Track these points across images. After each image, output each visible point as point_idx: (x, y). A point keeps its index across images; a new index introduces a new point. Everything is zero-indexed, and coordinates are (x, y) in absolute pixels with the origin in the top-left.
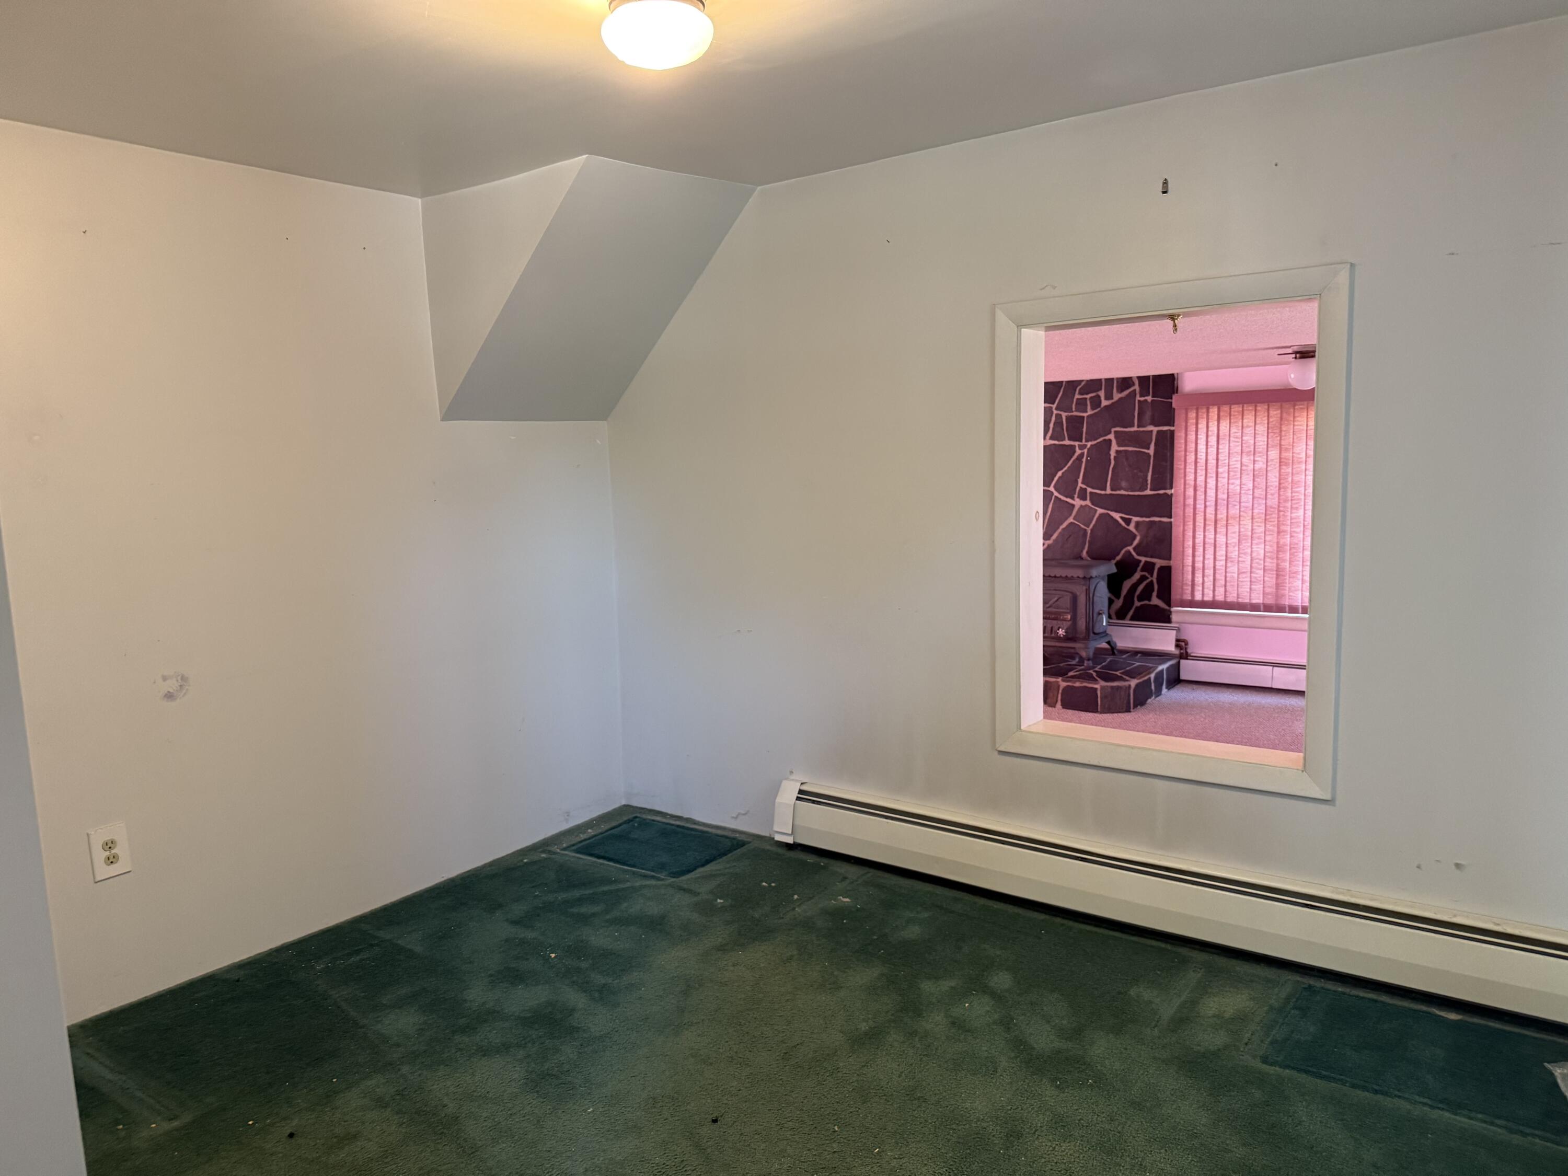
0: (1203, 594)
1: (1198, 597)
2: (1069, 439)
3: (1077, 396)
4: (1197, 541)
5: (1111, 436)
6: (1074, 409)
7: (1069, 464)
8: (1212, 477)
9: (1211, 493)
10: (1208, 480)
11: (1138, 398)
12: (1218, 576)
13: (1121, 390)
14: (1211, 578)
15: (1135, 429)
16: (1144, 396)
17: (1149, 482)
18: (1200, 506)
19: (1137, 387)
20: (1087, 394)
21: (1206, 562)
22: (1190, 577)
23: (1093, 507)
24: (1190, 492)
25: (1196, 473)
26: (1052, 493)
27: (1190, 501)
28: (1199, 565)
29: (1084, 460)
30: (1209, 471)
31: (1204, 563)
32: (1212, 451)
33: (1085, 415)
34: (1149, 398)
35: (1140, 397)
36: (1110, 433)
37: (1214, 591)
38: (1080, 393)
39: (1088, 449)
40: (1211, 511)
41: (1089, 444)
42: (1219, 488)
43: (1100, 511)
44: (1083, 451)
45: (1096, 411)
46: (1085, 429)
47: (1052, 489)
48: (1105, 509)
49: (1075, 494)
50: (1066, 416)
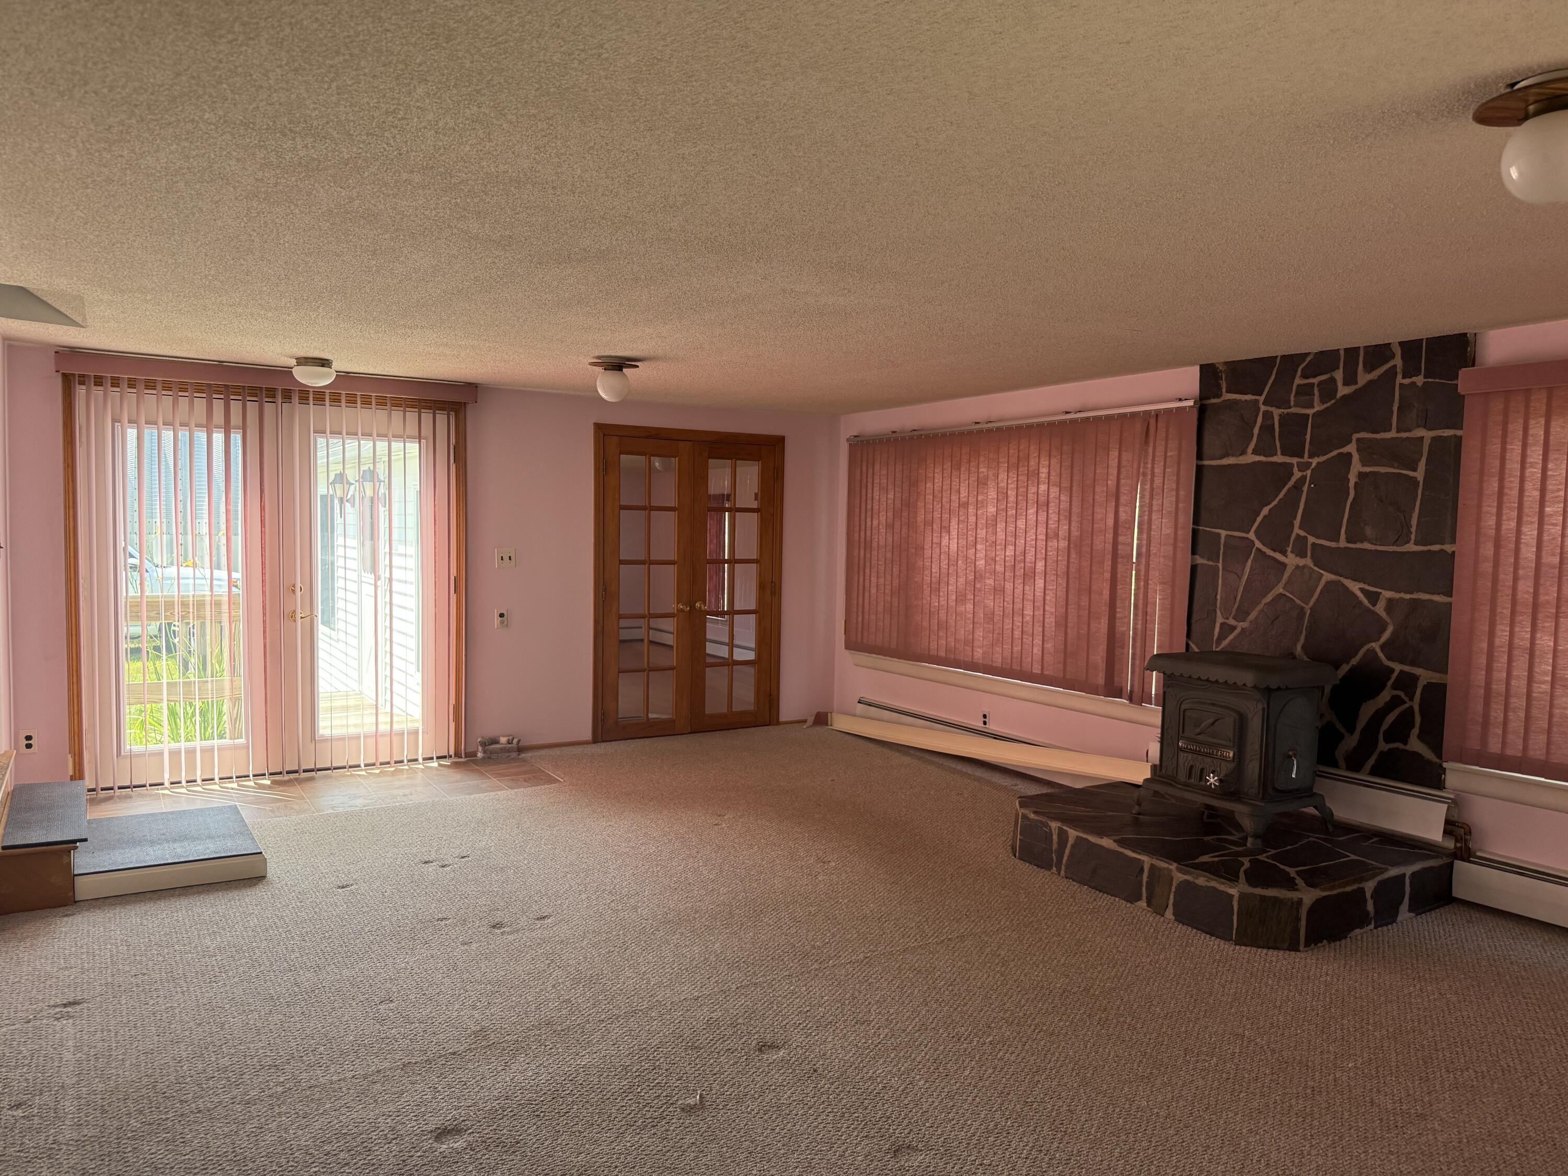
0: (1504, 743)
1: (1494, 746)
2: (1283, 454)
3: (1298, 381)
4: (1497, 641)
5: (1351, 448)
6: (1292, 403)
7: (1281, 495)
8: (1532, 523)
9: (1528, 553)
10: (1525, 529)
11: (1399, 379)
12: (1535, 712)
13: (1369, 368)
14: (1522, 714)
15: (1392, 434)
16: (1410, 378)
17: (1413, 529)
18: (1506, 578)
19: (1398, 361)
20: (1315, 376)
21: (1513, 682)
22: (1480, 708)
23: (1316, 569)
24: (1488, 550)
25: (1499, 515)
26: (1253, 541)
27: (1487, 567)
28: (1499, 687)
30: (1526, 510)
31: (1508, 684)
32: (1534, 472)
33: (1310, 412)
34: (1419, 380)
35: (1404, 378)
36: (1350, 442)
37: (1526, 739)
38: (1304, 376)
39: (1312, 470)
40: (1525, 587)
41: (1315, 461)
42: (1545, 544)
43: (1328, 576)
44: (1304, 473)
45: (1329, 404)
46: (1308, 437)
47: (1252, 535)
48: (1335, 574)
49: (1288, 546)
50: (1280, 415)
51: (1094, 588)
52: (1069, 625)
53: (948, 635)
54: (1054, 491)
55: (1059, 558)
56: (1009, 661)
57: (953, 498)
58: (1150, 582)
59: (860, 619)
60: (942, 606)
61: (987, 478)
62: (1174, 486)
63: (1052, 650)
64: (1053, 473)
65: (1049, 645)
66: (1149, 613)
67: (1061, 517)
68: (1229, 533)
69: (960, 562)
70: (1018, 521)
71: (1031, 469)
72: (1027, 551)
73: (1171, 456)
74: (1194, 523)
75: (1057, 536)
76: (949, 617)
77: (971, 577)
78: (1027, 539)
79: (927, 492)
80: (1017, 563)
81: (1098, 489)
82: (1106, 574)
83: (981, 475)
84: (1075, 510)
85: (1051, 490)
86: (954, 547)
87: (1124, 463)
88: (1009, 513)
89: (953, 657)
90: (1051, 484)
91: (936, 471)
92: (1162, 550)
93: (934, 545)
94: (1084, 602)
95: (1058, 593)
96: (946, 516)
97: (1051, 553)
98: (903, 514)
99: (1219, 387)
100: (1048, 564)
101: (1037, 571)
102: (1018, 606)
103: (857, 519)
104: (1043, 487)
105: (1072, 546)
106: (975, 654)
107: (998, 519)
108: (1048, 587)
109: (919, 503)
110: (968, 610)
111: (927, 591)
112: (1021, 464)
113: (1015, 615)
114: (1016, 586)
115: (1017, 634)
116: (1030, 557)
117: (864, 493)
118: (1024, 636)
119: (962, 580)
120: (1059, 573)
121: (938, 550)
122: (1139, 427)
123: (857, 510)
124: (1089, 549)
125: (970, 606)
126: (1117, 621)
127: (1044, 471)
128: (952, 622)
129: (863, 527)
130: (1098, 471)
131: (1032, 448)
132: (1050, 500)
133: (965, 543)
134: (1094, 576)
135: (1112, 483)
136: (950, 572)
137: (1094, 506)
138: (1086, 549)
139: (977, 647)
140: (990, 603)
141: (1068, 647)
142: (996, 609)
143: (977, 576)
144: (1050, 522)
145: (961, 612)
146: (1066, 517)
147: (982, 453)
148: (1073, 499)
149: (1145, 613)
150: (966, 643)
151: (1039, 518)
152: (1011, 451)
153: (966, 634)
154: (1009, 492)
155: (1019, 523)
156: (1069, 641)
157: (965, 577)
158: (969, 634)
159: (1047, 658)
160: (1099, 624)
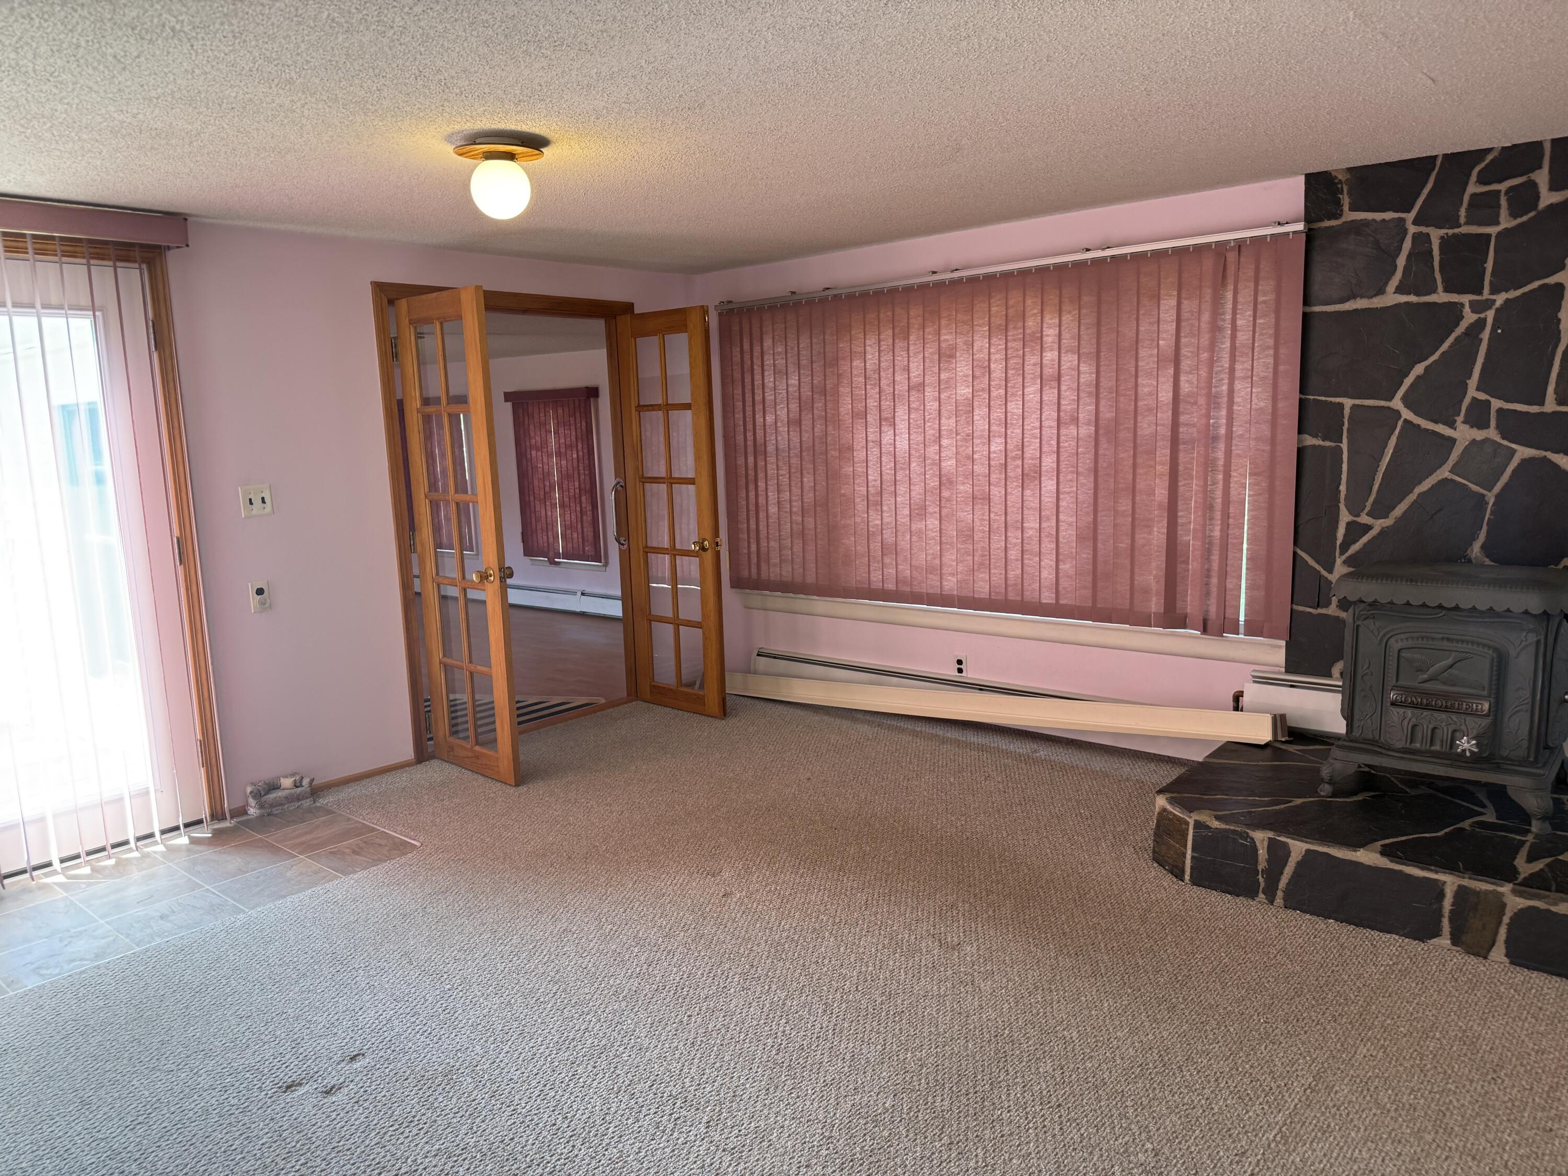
2: (1447, 290)
3: (1473, 188)
6: (1462, 220)
7: (1445, 346)
20: (1500, 181)
23: (1505, 443)
26: (1398, 414)
29: (1486, 335)
33: (1493, 230)
36: (1562, 268)
38: (1481, 181)
39: (1497, 310)
41: (1500, 299)
43: (1523, 452)
44: (1482, 316)
45: (1525, 218)
46: (1489, 266)
47: (1397, 403)
48: (1538, 448)
49: (1459, 415)
50: (1442, 238)
51: (1141, 485)
52: (1100, 537)
53: (899, 562)
54: (1070, 360)
55: (1080, 450)
56: (1003, 591)
57: (897, 378)
58: (1233, 474)
59: (754, 547)
60: (888, 523)
61: (954, 348)
62: (1271, 342)
63: (1072, 572)
64: (1066, 335)
65: (1066, 567)
66: (1231, 515)
67: (1082, 395)
68: (1358, 402)
69: (913, 465)
70: (1009, 404)
71: (1028, 331)
72: (1026, 444)
73: (1264, 302)
74: (1301, 392)
75: (1075, 420)
76: (900, 538)
77: (934, 483)
78: (1026, 427)
79: (855, 372)
80: (1009, 460)
81: (1143, 353)
82: (1158, 467)
83: (944, 345)
84: (1107, 383)
85: (1064, 358)
86: (902, 444)
87: (1185, 315)
88: (994, 394)
89: (908, 589)
90: (1063, 351)
91: (868, 342)
92: (1253, 430)
93: (870, 444)
94: (1125, 505)
95: (1080, 497)
96: (886, 404)
97: (1066, 444)
98: (816, 405)
99: (1338, 204)
100: (1062, 458)
101: (1044, 469)
102: (1014, 517)
103: (739, 416)
104: (1050, 356)
105: (1101, 432)
106: (945, 583)
107: (976, 403)
108: (1062, 490)
109: (841, 389)
110: (930, 527)
111: (861, 506)
112: (1011, 326)
113: (1010, 529)
114: (1009, 490)
115: (1014, 554)
116: (1031, 450)
117: (748, 380)
118: (1025, 556)
119: (917, 490)
120: (1080, 469)
121: (876, 451)
122: (1208, 263)
123: (739, 404)
124: (1130, 436)
125: (933, 523)
126: (1179, 528)
127: (1050, 334)
128: (904, 543)
129: (750, 426)
130: (1142, 328)
131: (1029, 302)
132: (1062, 372)
133: (921, 438)
134: (1140, 471)
135: (1166, 342)
136: (898, 478)
137: (1136, 376)
138: (1126, 435)
139: (950, 574)
140: (966, 516)
141: (1100, 567)
142: (977, 523)
143: (944, 481)
144: (1063, 402)
145: (920, 530)
146: (1090, 393)
147: (944, 314)
148: (1102, 368)
149: (1226, 516)
150: (930, 569)
151: (1045, 398)
152: (994, 309)
153: (929, 558)
154: (993, 366)
155: (1011, 406)
156: (1100, 559)
157: (923, 484)
158: (934, 559)
159: (1064, 583)
160: (1150, 533)
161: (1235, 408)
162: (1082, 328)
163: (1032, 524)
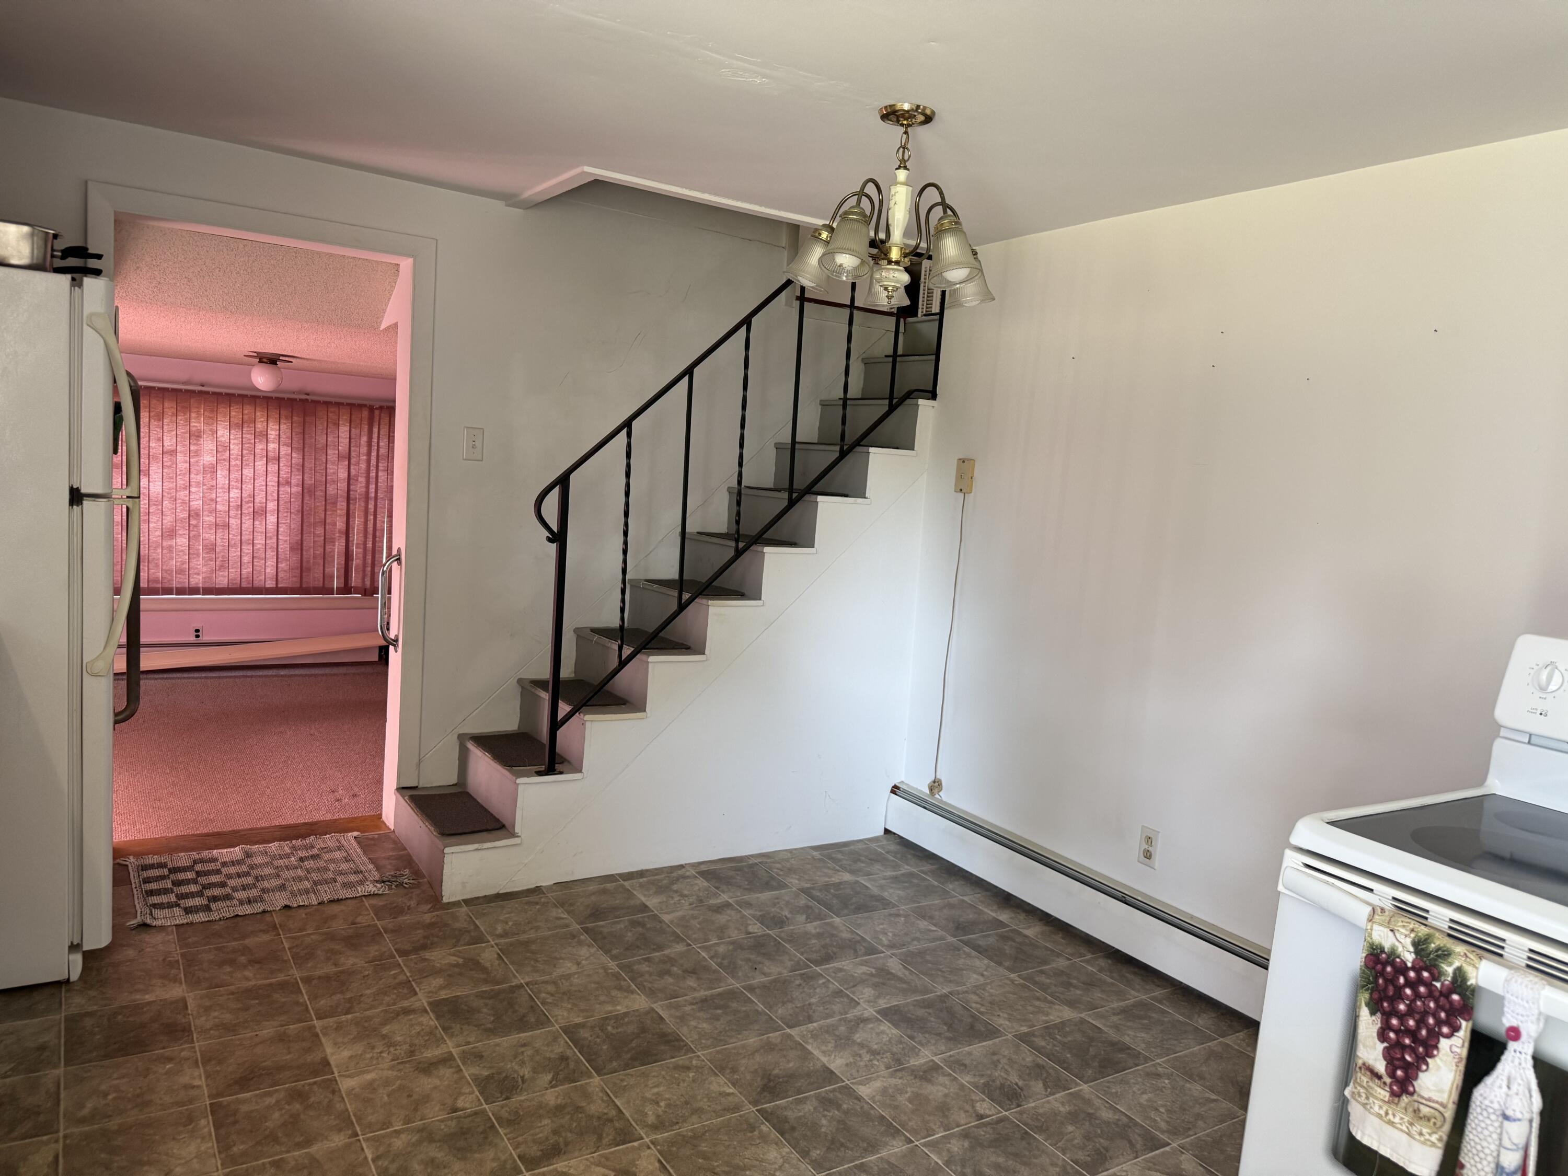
51: (329, 521)
52: (304, 548)
54: (285, 450)
55: (292, 500)
56: (238, 582)
61: (202, 432)
63: (286, 568)
64: (283, 435)
65: (282, 565)
67: (293, 470)
69: (165, 503)
70: (244, 470)
71: (257, 430)
72: (255, 494)
75: (289, 483)
77: (183, 515)
78: (255, 485)
80: (243, 503)
81: (329, 452)
82: (339, 511)
83: (193, 429)
84: (309, 465)
85: (282, 449)
87: (353, 436)
88: (233, 463)
89: (159, 586)
90: (281, 444)
94: (320, 531)
95: (292, 526)
97: (283, 496)
100: (280, 504)
101: (268, 509)
102: (247, 537)
104: (272, 446)
105: (305, 491)
106: (191, 580)
107: (219, 467)
108: (280, 521)
110: (180, 543)
112: (245, 425)
113: (243, 544)
114: (243, 521)
115: (246, 559)
116: (260, 498)
118: (255, 560)
120: (292, 511)
124: (323, 494)
125: (183, 540)
126: (351, 542)
127: (273, 434)
128: (157, 555)
130: (329, 439)
131: (258, 414)
132: (281, 456)
133: (173, 486)
134: (328, 513)
135: (343, 448)
137: (326, 463)
138: (320, 494)
139: (195, 574)
140: (210, 536)
141: (304, 564)
142: (219, 540)
143: (193, 514)
144: (281, 472)
145: (171, 546)
146: (298, 470)
147: (194, 410)
148: (306, 457)
149: (374, 536)
150: (180, 572)
151: (269, 469)
152: (233, 414)
153: (178, 564)
154: (232, 447)
155: (245, 472)
156: (305, 560)
157: (174, 516)
158: (183, 564)
159: (281, 575)
160: (334, 545)
161: (379, 484)
162: (293, 434)
163: (260, 541)
